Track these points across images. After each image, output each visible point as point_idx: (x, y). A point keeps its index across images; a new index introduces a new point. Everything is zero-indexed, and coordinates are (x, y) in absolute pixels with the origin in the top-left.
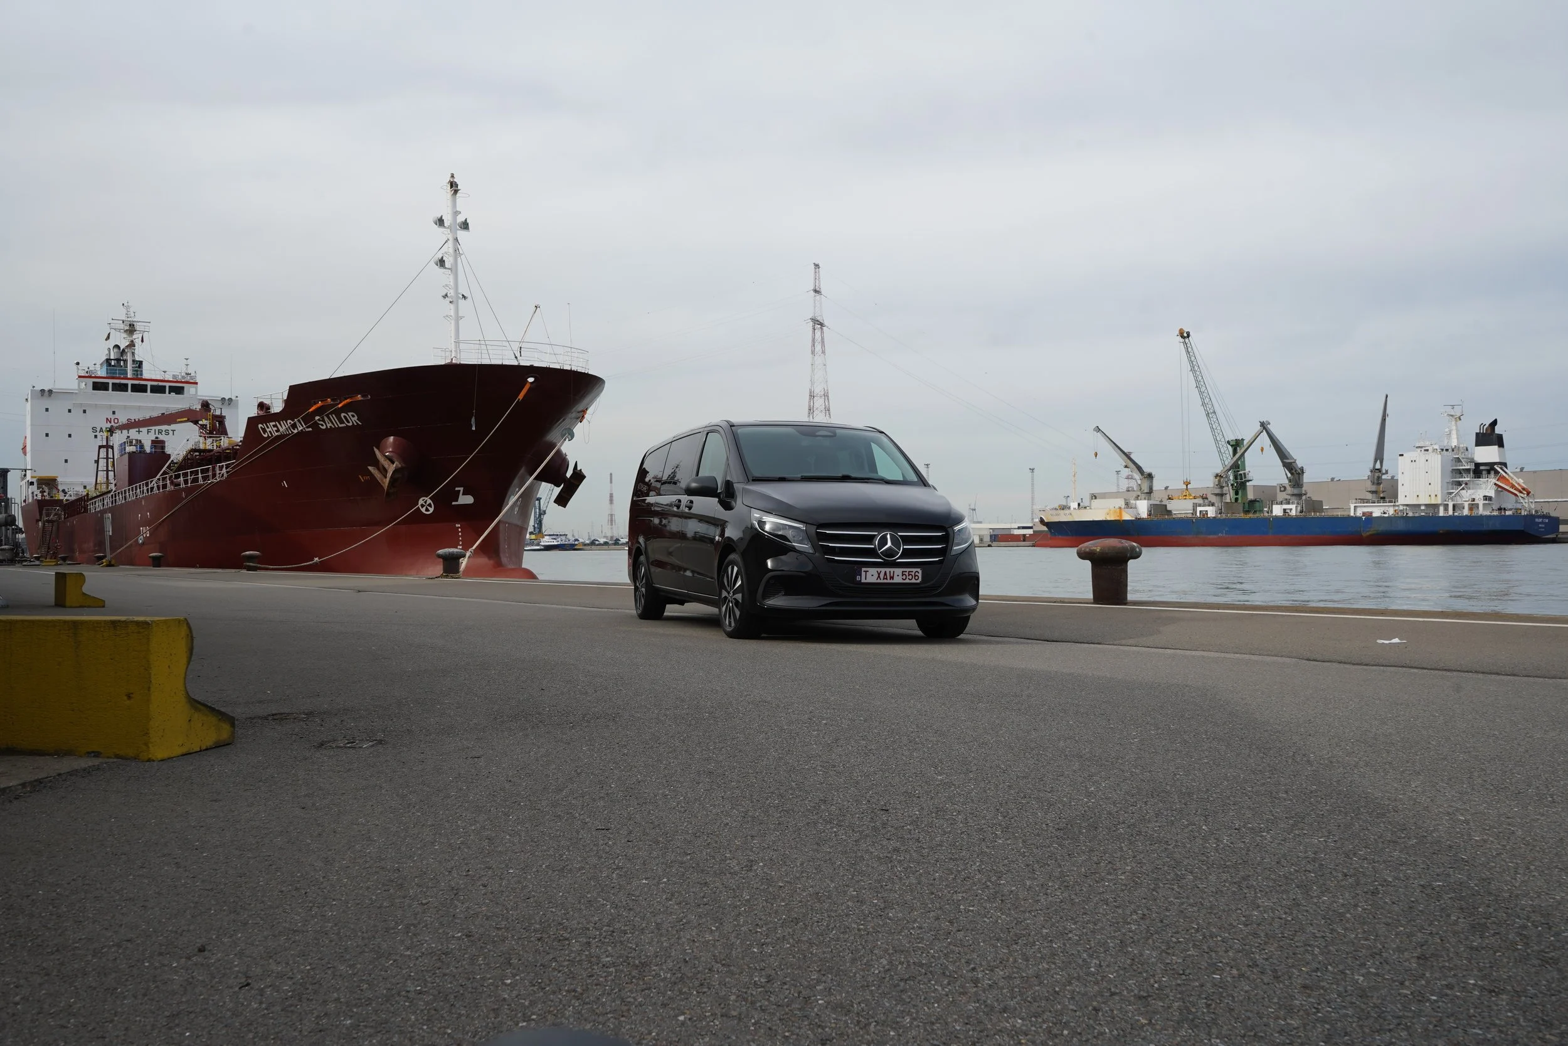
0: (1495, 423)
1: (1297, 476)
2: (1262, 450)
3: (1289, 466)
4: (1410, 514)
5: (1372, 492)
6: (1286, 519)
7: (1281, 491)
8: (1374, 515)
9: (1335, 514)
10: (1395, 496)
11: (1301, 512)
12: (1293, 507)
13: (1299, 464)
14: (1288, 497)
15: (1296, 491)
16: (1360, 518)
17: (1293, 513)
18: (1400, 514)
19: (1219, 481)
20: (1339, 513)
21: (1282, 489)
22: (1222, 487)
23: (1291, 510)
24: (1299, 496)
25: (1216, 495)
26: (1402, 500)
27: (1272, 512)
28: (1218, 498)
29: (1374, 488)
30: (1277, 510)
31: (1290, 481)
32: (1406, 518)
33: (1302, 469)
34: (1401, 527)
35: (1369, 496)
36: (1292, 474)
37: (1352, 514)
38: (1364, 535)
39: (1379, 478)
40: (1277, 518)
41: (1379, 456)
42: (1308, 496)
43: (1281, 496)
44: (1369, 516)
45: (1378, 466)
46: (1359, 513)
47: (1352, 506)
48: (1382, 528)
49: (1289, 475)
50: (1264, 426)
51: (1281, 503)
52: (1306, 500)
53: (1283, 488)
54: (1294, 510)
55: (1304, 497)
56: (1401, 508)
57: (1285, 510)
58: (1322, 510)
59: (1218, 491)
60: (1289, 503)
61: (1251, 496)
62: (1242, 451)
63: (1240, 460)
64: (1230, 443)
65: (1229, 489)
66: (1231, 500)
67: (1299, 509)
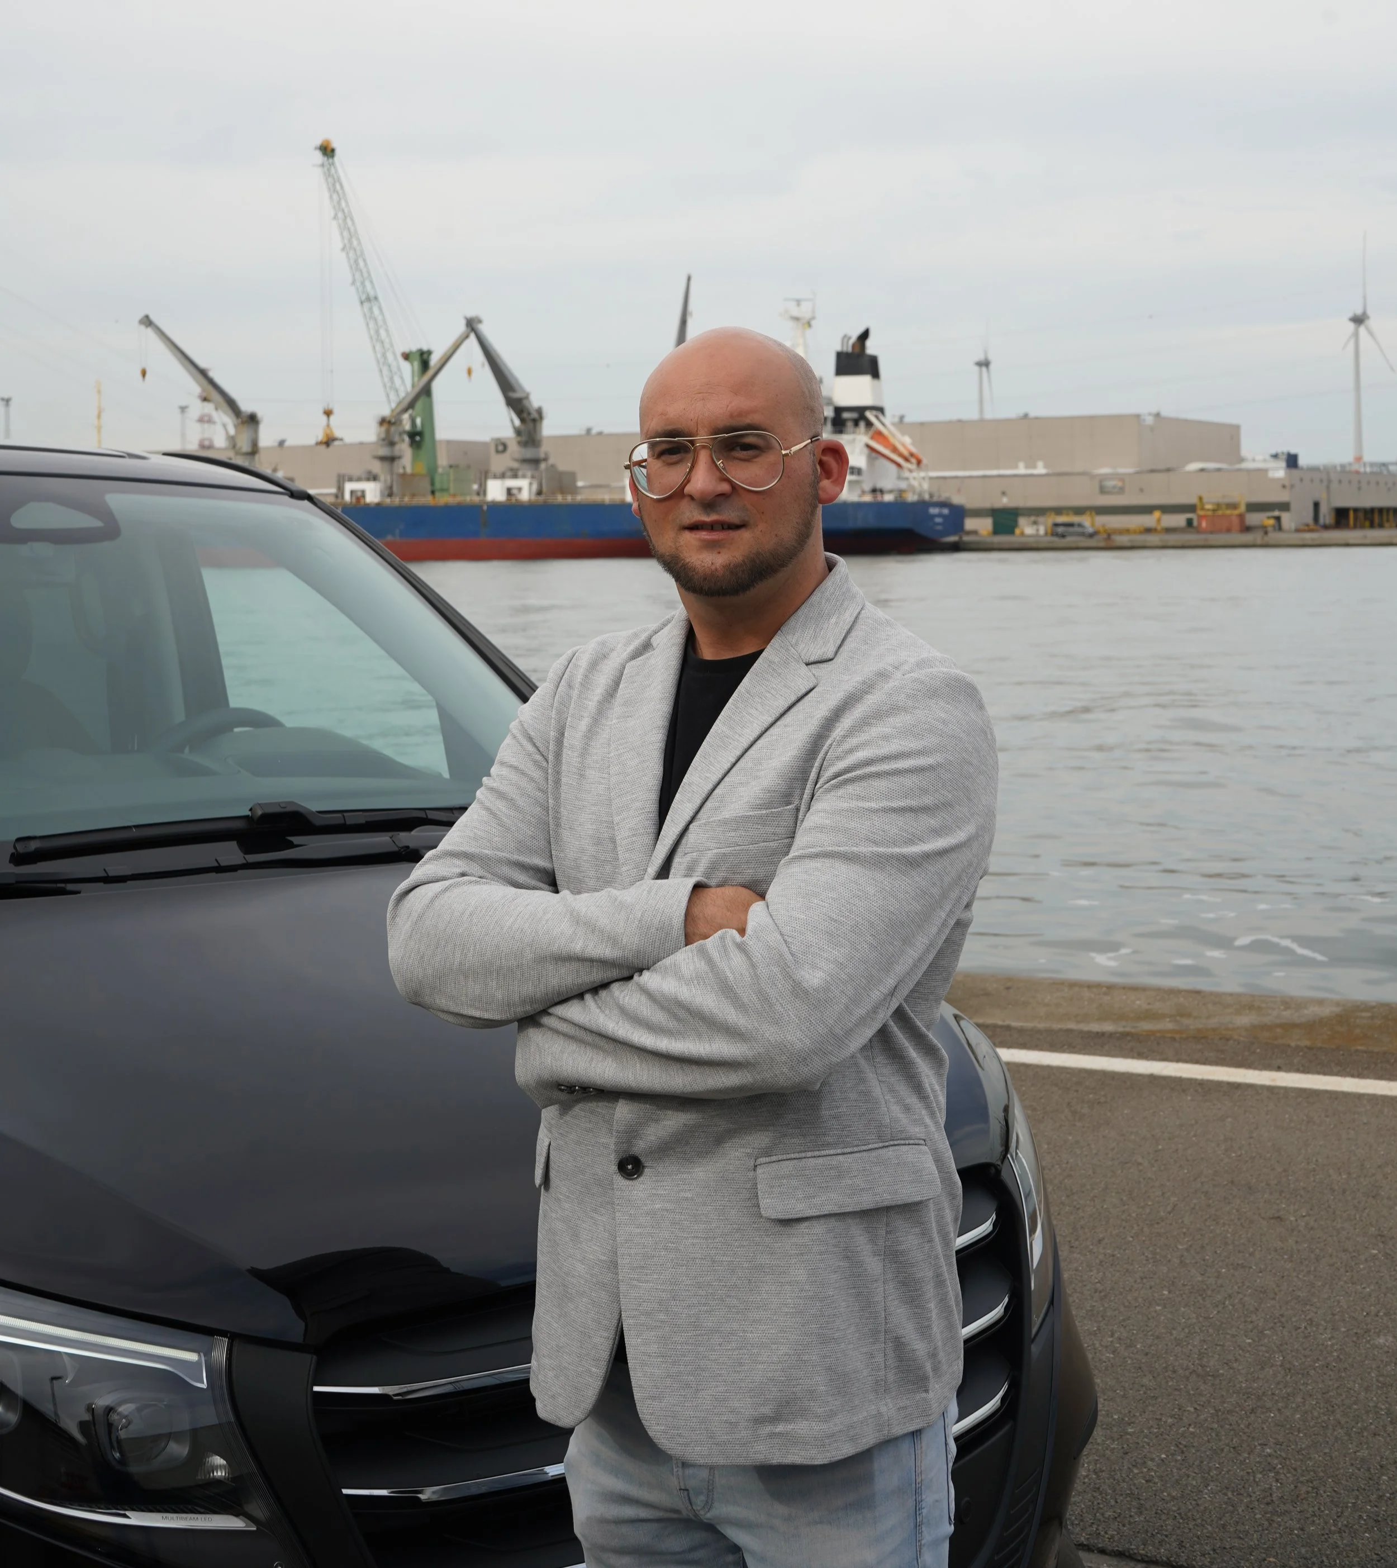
0: (865, 336)
1: (531, 425)
2: (469, 372)
3: (517, 406)
6: (510, 508)
7: (497, 452)
9: (600, 498)
11: (539, 493)
12: (523, 483)
13: (536, 401)
14: (514, 465)
15: (529, 453)
17: (525, 496)
19: (388, 432)
21: (501, 448)
22: (392, 444)
23: (520, 489)
24: (535, 462)
25: (383, 459)
27: (485, 493)
28: (386, 465)
30: (496, 491)
31: (517, 433)
33: (539, 411)
36: (521, 420)
40: (494, 506)
42: (551, 461)
43: (499, 463)
49: (517, 422)
50: (472, 325)
51: (503, 476)
52: (547, 469)
53: (501, 446)
54: (525, 489)
55: (543, 466)
57: (509, 491)
58: (574, 490)
59: (384, 451)
60: (515, 476)
61: (443, 461)
62: (430, 373)
63: (426, 391)
64: (406, 356)
65: (404, 448)
66: (409, 470)
67: (535, 487)
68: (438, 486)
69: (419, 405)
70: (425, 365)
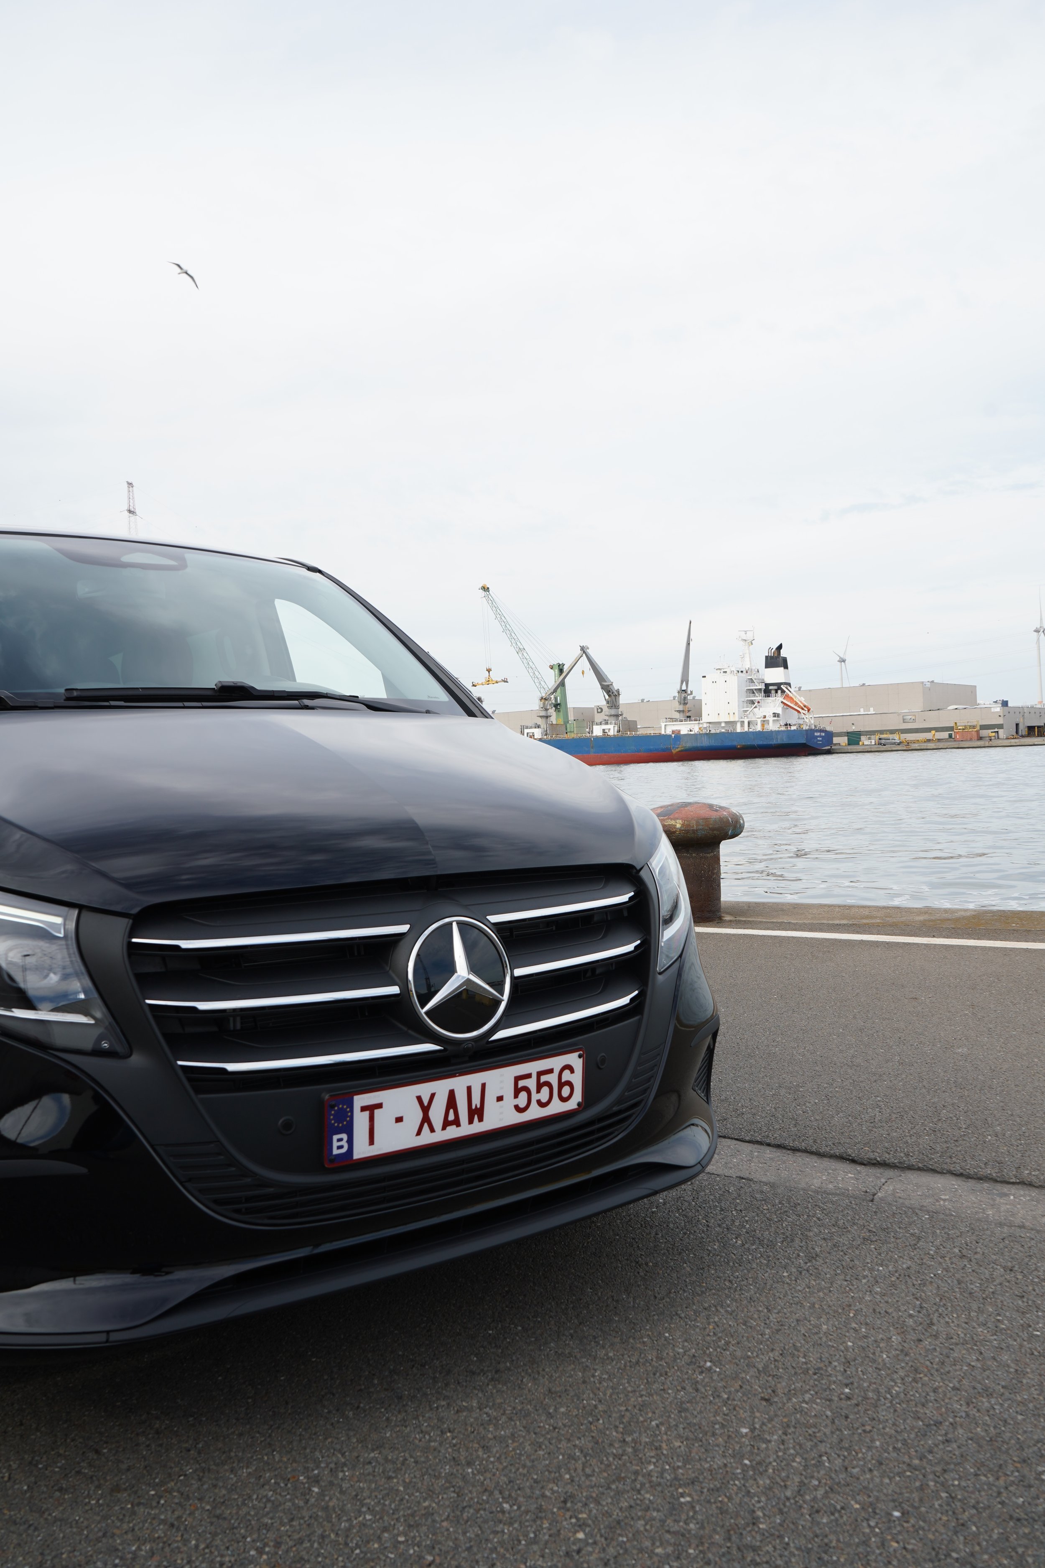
0: (780, 647)
1: (613, 697)
2: (583, 673)
3: (607, 689)
4: (713, 731)
5: (679, 711)
6: (605, 739)
7: (598, 712)
8: (682, 733)
9: (648, 732)
10: (700, 715)
11: (619, 731)
12: (611, 727)
13: (616, 686)
14: (607, 718)
15: (613, 712)
16: (670, 736)
17: (611, 733)
18: (704, 731)
19: (544, 704)
20: (651, 732)
21: (599, 710)
22: (546, 710)
23: (609, 730)
24: (617, 716)
25: (541, 717)
26: (705, 718)
27: (592, 732)
28: (544, 720)
29: (681, 708)
30: (597, 731)
31: (608, 702)
32: (709, 735)
33: (618, 691)
34: (705, 743)
35: (677, 715)
36: (609, 696)
37: (663, 733)
38: (674, 751)
39: (685, 698)
40: (597, 738)
41: (685, 679)
42: (624, 716)
43: (598, 718)
44: (677, 734)
45: (684, 688)
46: (669, 732)
47: (663, 725)
48: (689, 744)
49: (607, 697)
50: (583, 649)
51: (601, 724)
52: (622, 720)
53: (600, 710)
54: (612, 730)
55: (620, 718)
56: (705, 725)
57: (604, 730)
58: (636, 729)
59: (543, 713)
60: (607, 723)
61: (571, 717)
62: (564, 674)
63: (562, 684)
64: (552, 667)
65: (552, 711)
66: (554, 722)
67: (616, 729)
68: (568, 730)
69: (559, 690)
70: (561, 671)
